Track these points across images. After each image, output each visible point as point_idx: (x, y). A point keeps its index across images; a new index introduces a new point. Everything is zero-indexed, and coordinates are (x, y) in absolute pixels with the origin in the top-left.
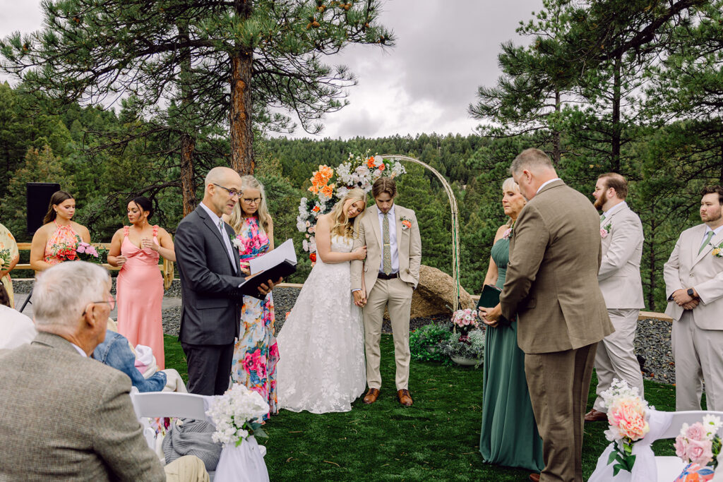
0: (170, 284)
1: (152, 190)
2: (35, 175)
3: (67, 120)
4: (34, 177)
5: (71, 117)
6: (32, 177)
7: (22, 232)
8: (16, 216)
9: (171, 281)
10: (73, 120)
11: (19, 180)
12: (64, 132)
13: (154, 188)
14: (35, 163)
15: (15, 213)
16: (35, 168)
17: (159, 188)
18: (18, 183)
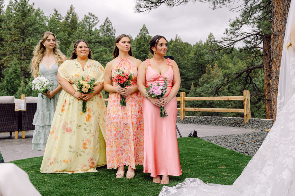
0: (248, 121)
1: (247, 71)
2: (210, 77)
3: (232, 56)
4: (209, 78)
5: (233, 55)
6: (208, 77)
7: (203, 102)
8: (201, 95)
9: (248, 119)
10: (234, 56)
11: (203, 79)
12: (226, 59)
13: (249, 70)
14: (209, 71)
15: (201, 94)
16: (209, 73)
17: (251, 70)
18: (202, 80)
